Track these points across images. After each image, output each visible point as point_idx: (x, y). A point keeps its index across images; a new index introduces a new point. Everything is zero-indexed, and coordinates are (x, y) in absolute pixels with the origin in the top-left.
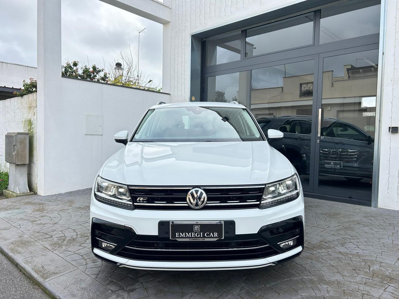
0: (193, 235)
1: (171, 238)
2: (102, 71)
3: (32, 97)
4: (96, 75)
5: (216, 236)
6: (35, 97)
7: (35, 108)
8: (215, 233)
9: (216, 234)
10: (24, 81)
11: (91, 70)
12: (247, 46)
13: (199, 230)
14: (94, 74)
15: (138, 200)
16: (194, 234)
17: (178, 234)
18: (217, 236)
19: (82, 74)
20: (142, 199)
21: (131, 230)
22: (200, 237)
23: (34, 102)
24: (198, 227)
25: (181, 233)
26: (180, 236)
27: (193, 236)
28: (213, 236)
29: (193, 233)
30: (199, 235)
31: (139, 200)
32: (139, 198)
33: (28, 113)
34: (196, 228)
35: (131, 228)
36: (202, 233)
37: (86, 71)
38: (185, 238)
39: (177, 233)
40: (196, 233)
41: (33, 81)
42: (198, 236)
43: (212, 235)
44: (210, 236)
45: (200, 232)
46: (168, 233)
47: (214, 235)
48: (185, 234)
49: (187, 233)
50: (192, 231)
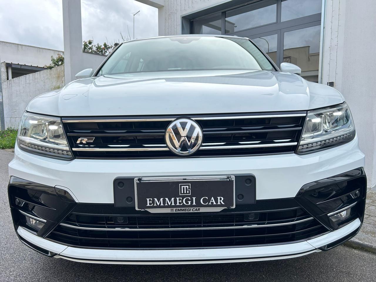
0: (178, 201)
1: (137, 209)
2: (111, 48)
3: (60, 69)
4: (106, 51)
5: (220, 202)
6: (62, 69)
7: (63, 77)
8: (219, 198)
9: (221, 199)
10: (52, 57)
11: (103, 47)
12: (226, 23)
13: (189, 193)
14: (105, 50)
15: (78, 142)
16: (180, 200)
17: (150, 200)
18: (223, 203)
19: (96, 51)
20: (85, 141)
21: (66, 195)
22: (191, 206)
23: (62, 73)
24: (188, 187)
25: (156, 199)
26: (155, 205)
27: (178, 204)
28: (215, 203)
29: (178, 199)
30: (190, 202)
31: (81, 143)
32: (80, 139)
33: (57, 82)
34: (184, 188)
35: (65, 192)
36: (194, 198)
37: (98, 48)
38: (164, 207)
39: (148, 199)
40: (183, 197)
41: (60, 56)
42: (188, 203)
43: (214, 201)
44: (210, 204)
45: (191, 197)
46: (132, 198)
47: (217, 202)
48: (164, 201)
49: (167, 199)
50: (176, 195)
